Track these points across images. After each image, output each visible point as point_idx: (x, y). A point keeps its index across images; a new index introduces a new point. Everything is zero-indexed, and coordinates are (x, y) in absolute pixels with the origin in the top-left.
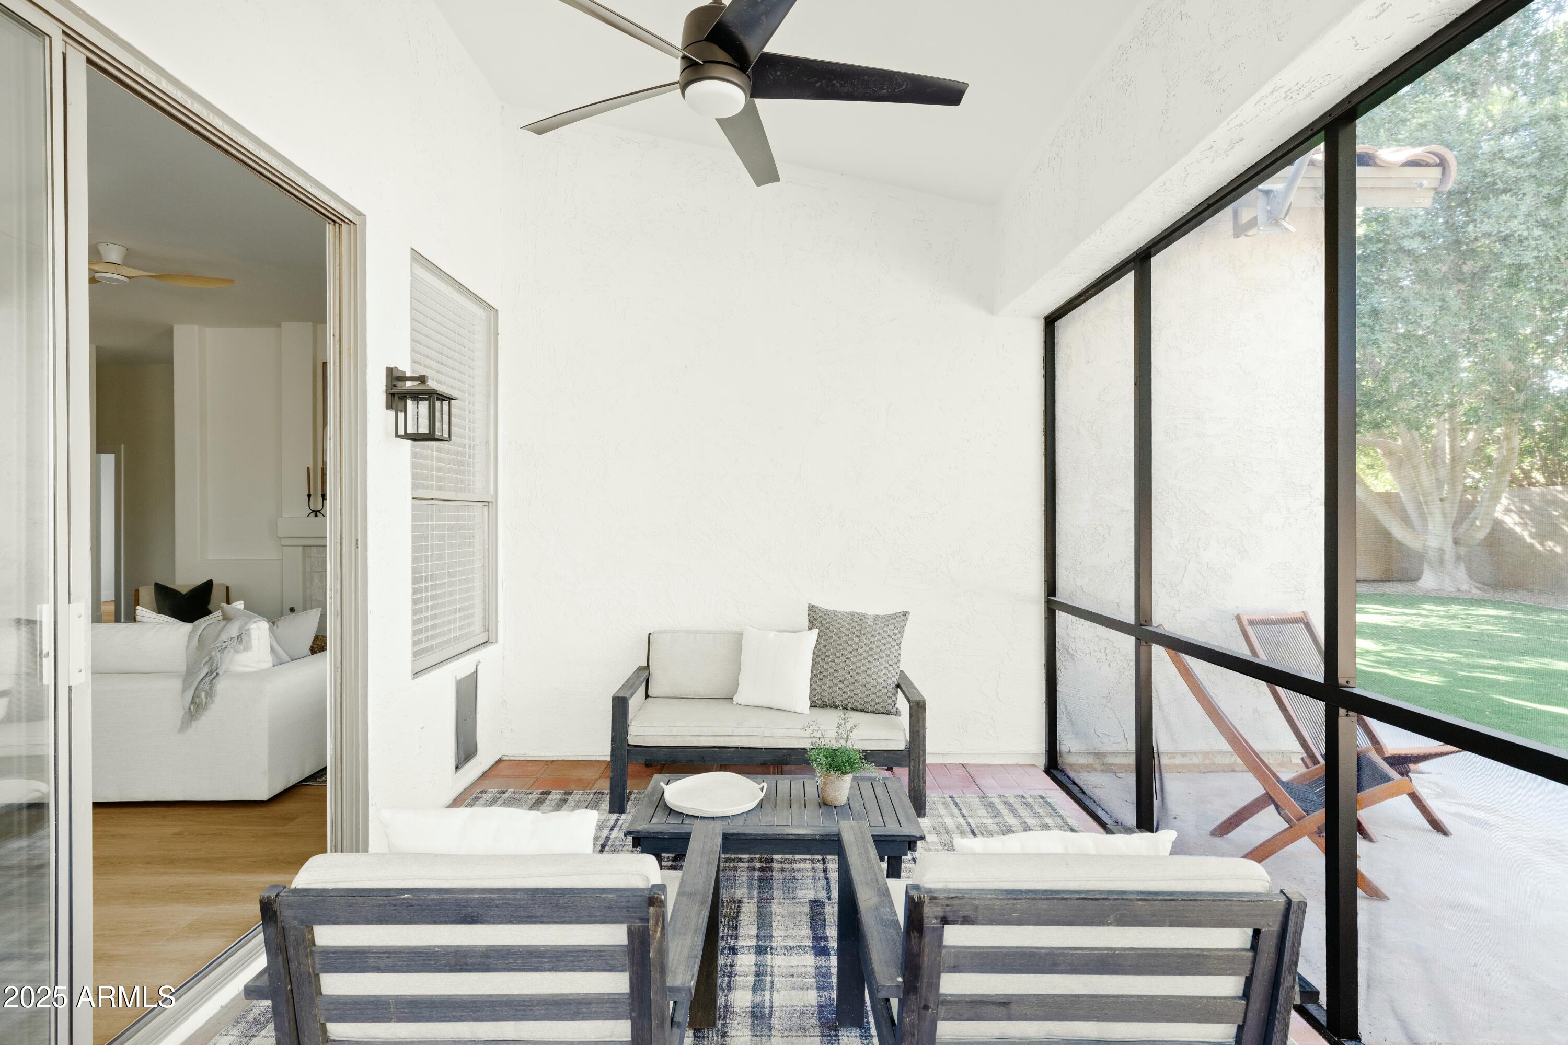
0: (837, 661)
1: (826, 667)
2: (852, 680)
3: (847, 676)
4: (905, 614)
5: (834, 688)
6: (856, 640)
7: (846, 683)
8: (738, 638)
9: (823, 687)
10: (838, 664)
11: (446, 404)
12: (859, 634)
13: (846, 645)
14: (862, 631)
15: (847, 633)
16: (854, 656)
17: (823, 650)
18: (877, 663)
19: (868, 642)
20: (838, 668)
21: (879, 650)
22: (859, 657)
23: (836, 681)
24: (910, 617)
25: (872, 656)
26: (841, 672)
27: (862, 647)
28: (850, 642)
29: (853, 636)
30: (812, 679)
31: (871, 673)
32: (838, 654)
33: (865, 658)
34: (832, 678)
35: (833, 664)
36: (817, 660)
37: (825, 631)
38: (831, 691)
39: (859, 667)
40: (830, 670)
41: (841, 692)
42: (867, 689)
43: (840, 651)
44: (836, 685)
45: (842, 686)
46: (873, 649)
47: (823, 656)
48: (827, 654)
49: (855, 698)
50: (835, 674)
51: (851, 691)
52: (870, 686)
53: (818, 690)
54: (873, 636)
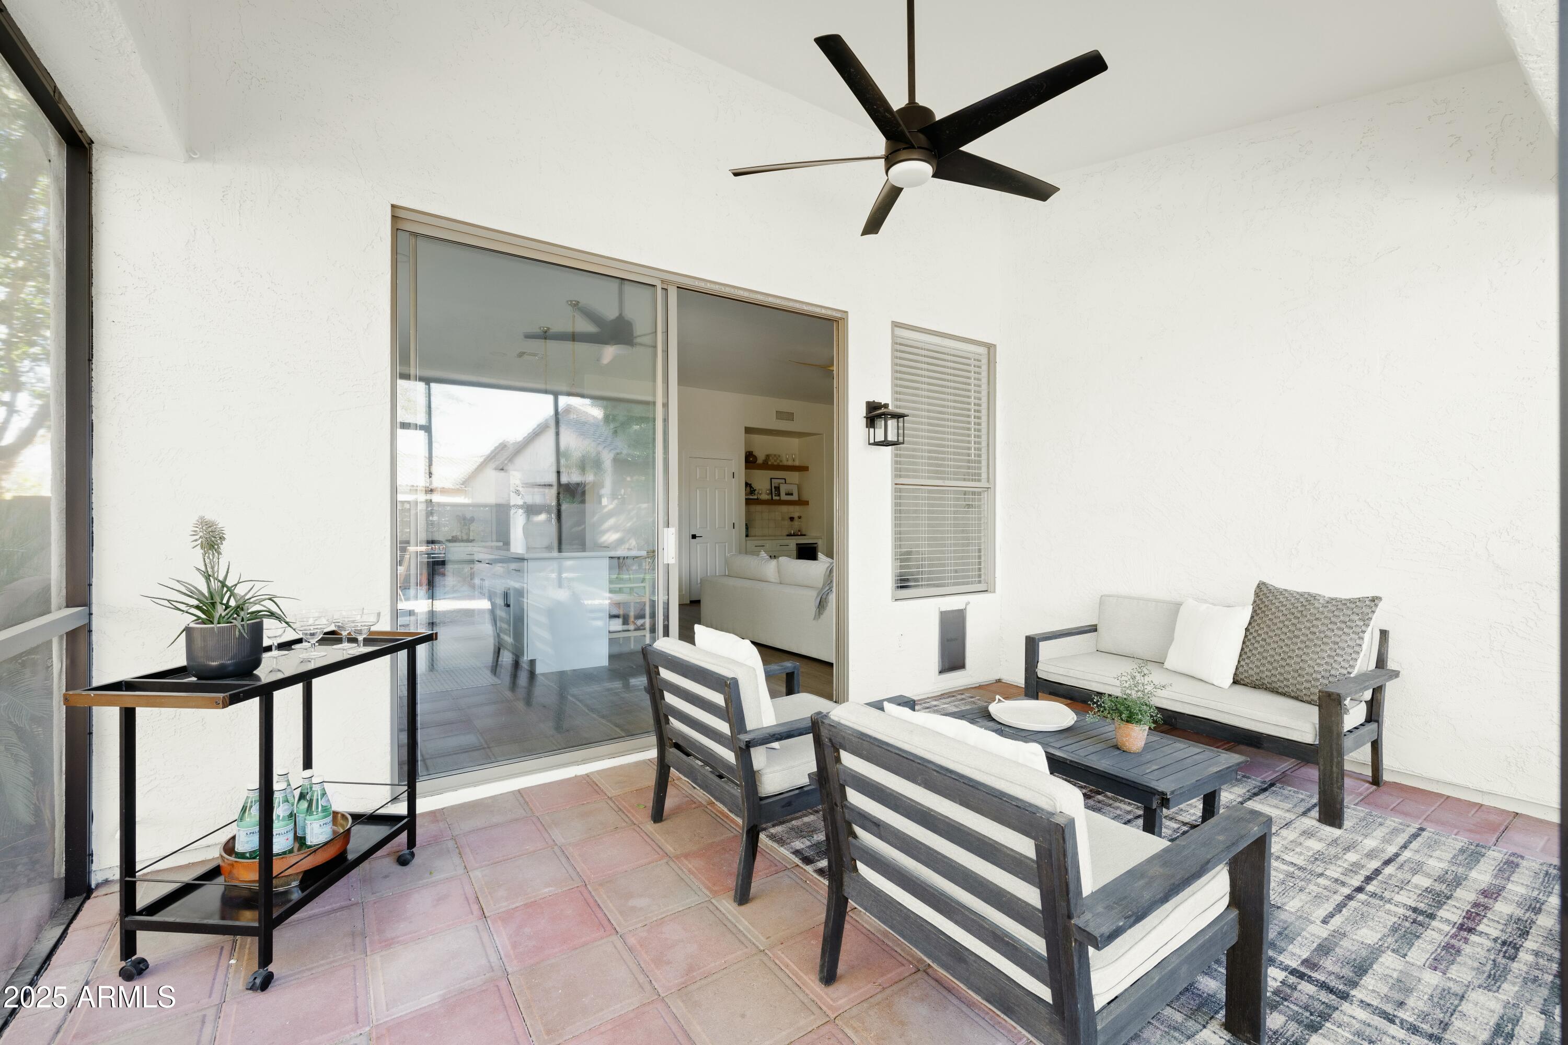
0: (1268, 640)
1: (1256, 645)
2: (1284, 663)
3: (1277, 657)
4: (1375, 600)
5: (1262, 668)
6: (1294, 621)
7: (1275, 664)
8: (1175, 608)
9: (1250, 665)
10: (1269, 644)
11: (901, 419)
12: (1299, 615)
13: (1281, 625)
14: (1304, 613)
15: (1285, 612)
16: (1289, 638)
17: (1257, 628)
18: (1318, 649)
19: (1308, 625)
20: (1269, 648)
21: (1322, 635)
22: (1294, 640)
23: (1264, 661)
24: (1381, 605)
25: (1312, 640)
26: (1272, 652)
27: (1300, 630)
28: (1286, 623)
29: (1292, 617)
30: (1241, 655)
31: (1308, 659)
32: (1271, 634)
33: (1302, 642)
34: (1261, 657)
35: (1264, 643)
36: (1249, 637)
37: (1263, 609)
38: (1258, 671)
39: (1293, 651)
40: (1260, 649)
41: (1269, 674)
42: (1299, 675)
43: (1274, 631)
44: (1264, 665)
45: (1271, 667)
46: (1315, 633)
47: (1255, 634)
48: (1259, 632)
49: (1285, 683)
50: (1265, 654)
51: (1281, 674)
52: (1304, 673)
53: (1245, 668)
54: (1317, 619)
